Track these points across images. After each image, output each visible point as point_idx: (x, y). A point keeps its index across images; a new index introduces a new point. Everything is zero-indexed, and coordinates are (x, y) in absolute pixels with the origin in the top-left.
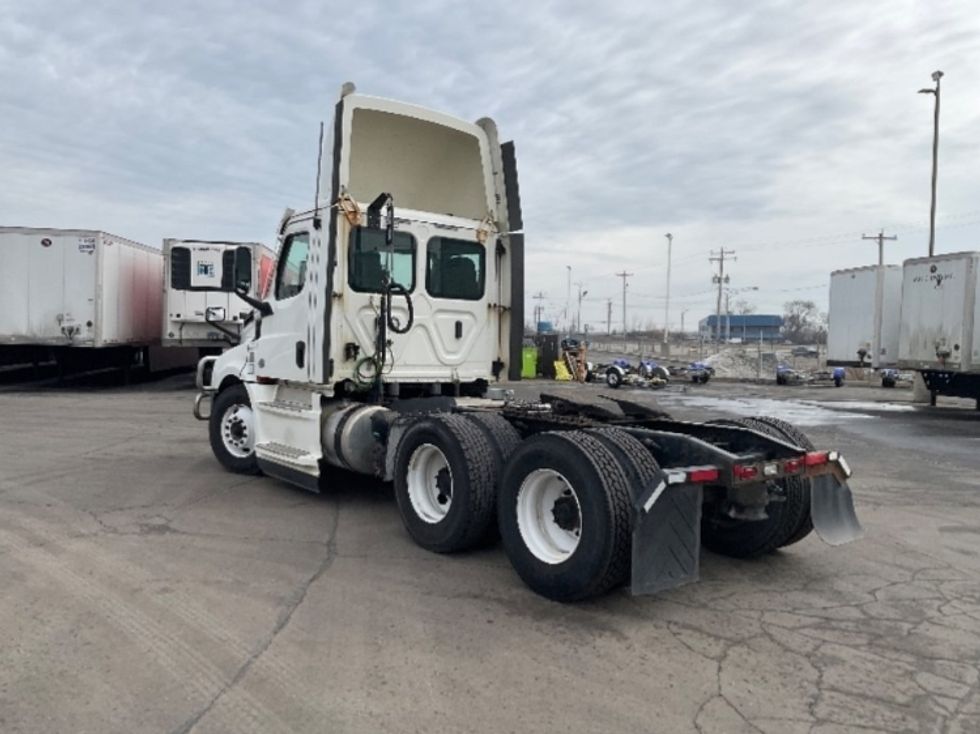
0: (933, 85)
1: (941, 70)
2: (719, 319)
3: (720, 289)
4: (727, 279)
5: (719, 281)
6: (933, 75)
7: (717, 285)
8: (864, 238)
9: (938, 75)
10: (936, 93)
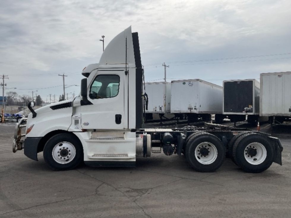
0: (102, 39)
1: (104, 36)
2: (4, 98)
3: (3, 88)
4: (6, 85)
5: (3, 85)
6: (102, 36)
7: (3, 87)
8: (59, 75)
9: (103, 37)
10: (103, 41)
